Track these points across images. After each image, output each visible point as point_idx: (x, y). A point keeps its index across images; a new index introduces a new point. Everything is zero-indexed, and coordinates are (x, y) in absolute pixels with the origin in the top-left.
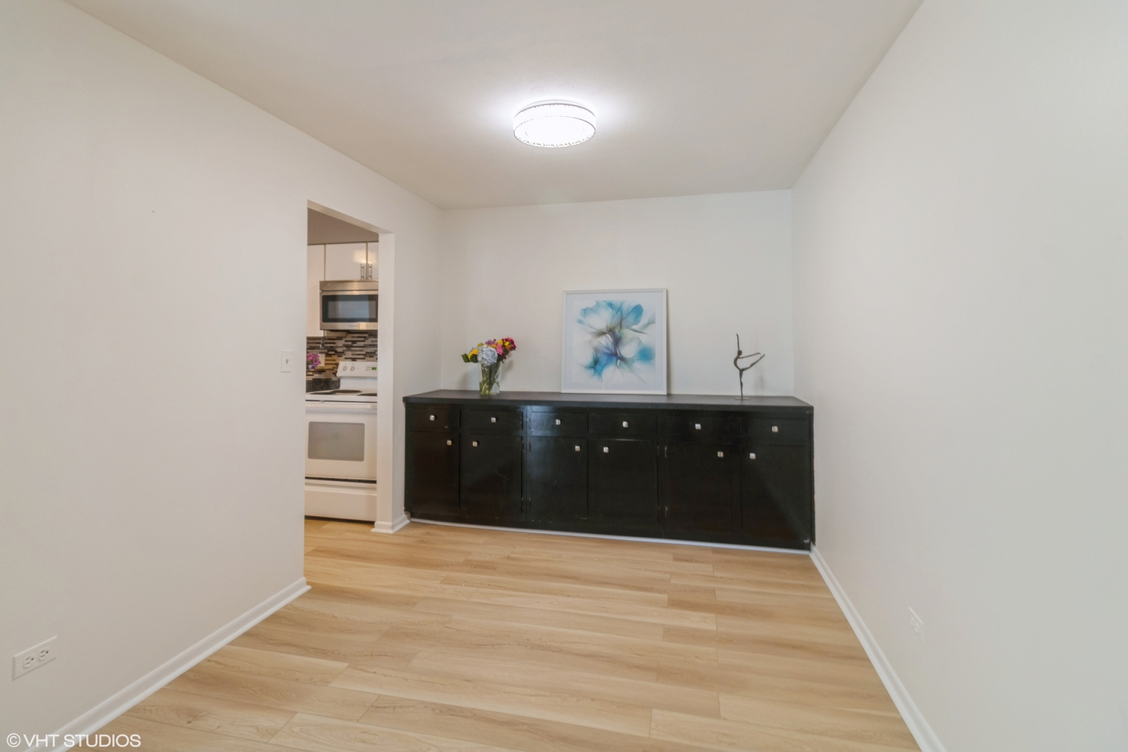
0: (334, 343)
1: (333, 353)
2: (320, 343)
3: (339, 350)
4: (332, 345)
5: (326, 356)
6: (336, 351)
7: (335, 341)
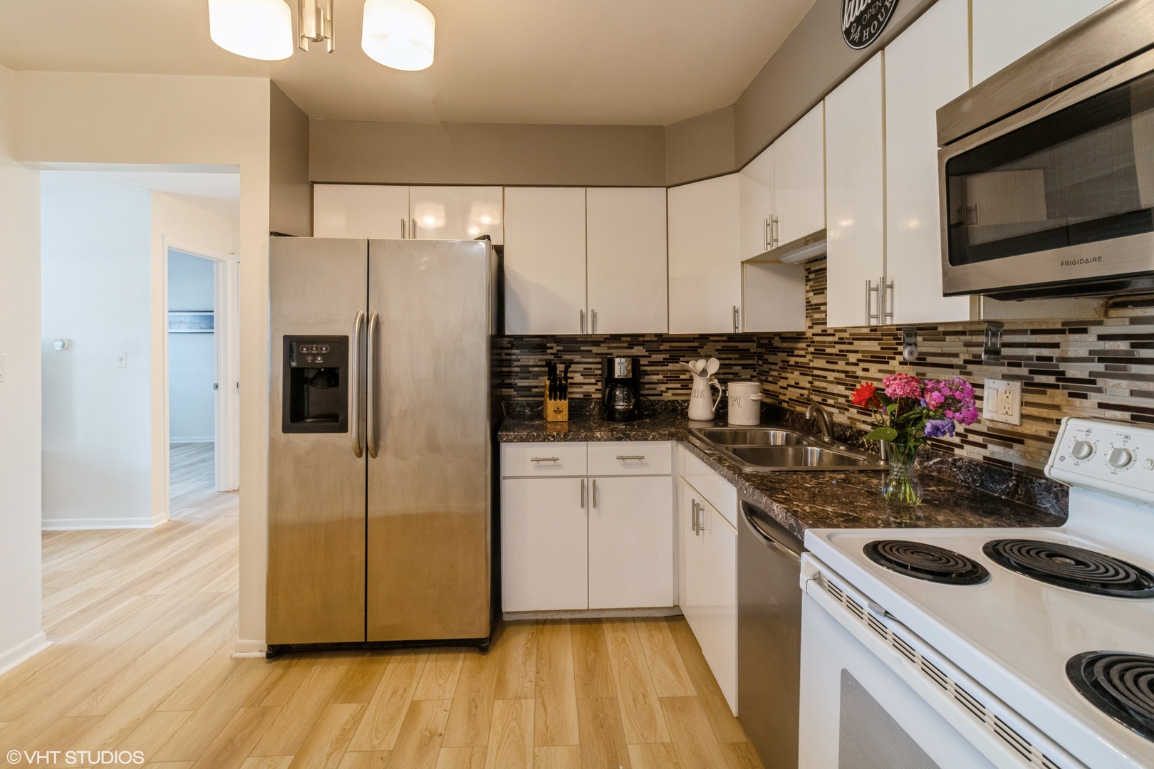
0: (1056, 346)
1: (1051, 380)
2: (979, 345)
3: (1074, 371)
4: (1045, 352)
5: (1023, 391)
6: (1061, 375)
7: (1056, 338)
